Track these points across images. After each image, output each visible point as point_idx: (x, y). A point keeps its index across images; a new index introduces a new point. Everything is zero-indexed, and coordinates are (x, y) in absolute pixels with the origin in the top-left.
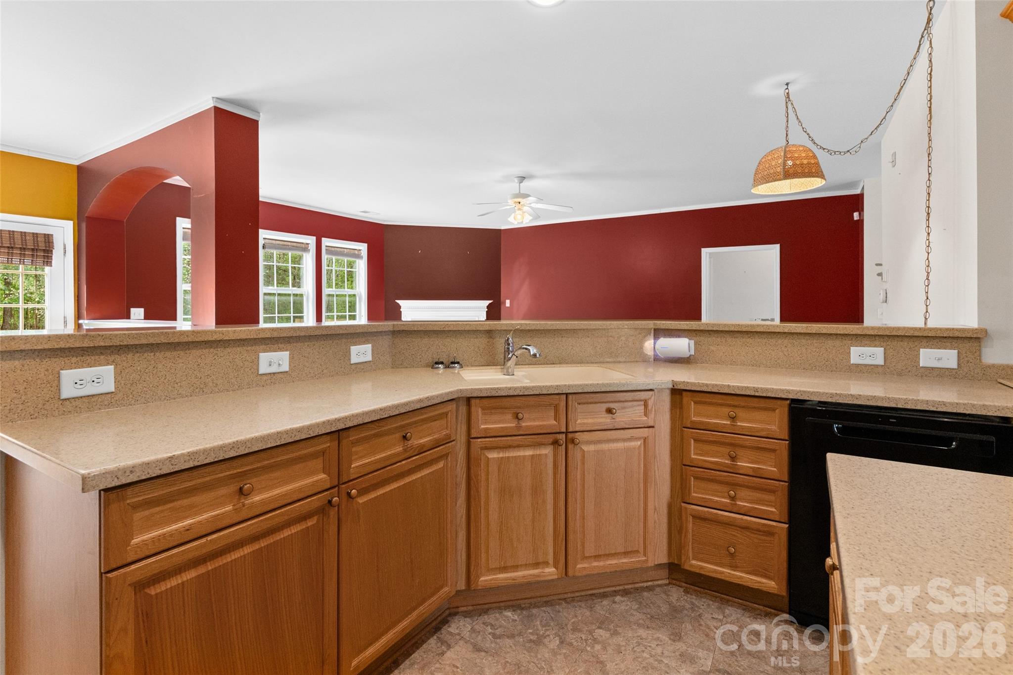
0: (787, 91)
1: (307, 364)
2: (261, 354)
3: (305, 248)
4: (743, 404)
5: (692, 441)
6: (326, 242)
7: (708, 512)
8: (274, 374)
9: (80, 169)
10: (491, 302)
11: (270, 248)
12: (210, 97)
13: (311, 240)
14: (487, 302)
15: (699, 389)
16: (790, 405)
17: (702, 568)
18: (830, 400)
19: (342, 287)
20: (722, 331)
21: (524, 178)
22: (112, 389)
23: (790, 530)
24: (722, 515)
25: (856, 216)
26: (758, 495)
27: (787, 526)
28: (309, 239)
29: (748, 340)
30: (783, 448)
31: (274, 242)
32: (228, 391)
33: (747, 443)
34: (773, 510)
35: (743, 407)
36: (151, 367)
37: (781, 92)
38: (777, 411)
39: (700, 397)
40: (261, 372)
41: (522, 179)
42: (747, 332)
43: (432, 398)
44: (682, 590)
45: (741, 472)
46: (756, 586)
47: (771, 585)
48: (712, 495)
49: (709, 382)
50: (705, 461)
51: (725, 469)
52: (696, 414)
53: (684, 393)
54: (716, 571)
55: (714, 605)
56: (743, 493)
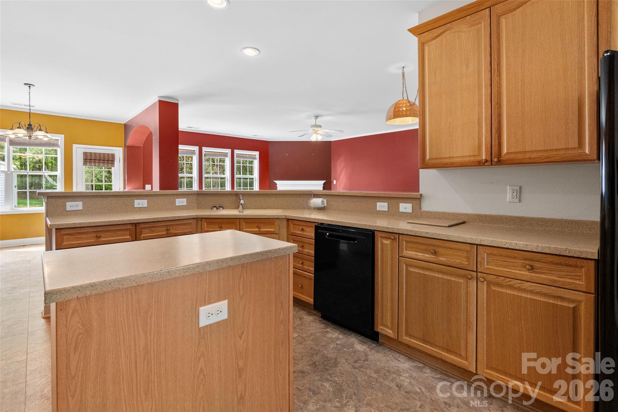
0: (403, 71)
1: (155, 205)
2: (135, 201)
3: (226, 155)
4: (305, 225)
5: (292, 241)
6: (236, 152)
8: (141, 208)
9: (125, 125)
10: (325, 181)
11: (208, 156)
12: (157, 96)
13: (229, 151)
14: (323, 182)
15: (292, 218)
19: (246, 174)
20: (335, 195)
21: (318, 116)
22: (82, 209)
24: (299, 272)
26: (308, 263)
27: (314, 275)
28: (227, 151)
29: (344, 199)
31: (211, 153)
32: (122, 212)
33: (306, 241)
34: (311, 269)
36: (94, 203)
37: (400, 71)
39: (294, 222)
40: (135, 207)
41: (317, 117)
42: (343, 196)
43: (181, 217)
45: (304, 253)
46: (307, 301)
47: (311, 300)
51: (300, 252)
52: (293, 229)
53: (289, 220)
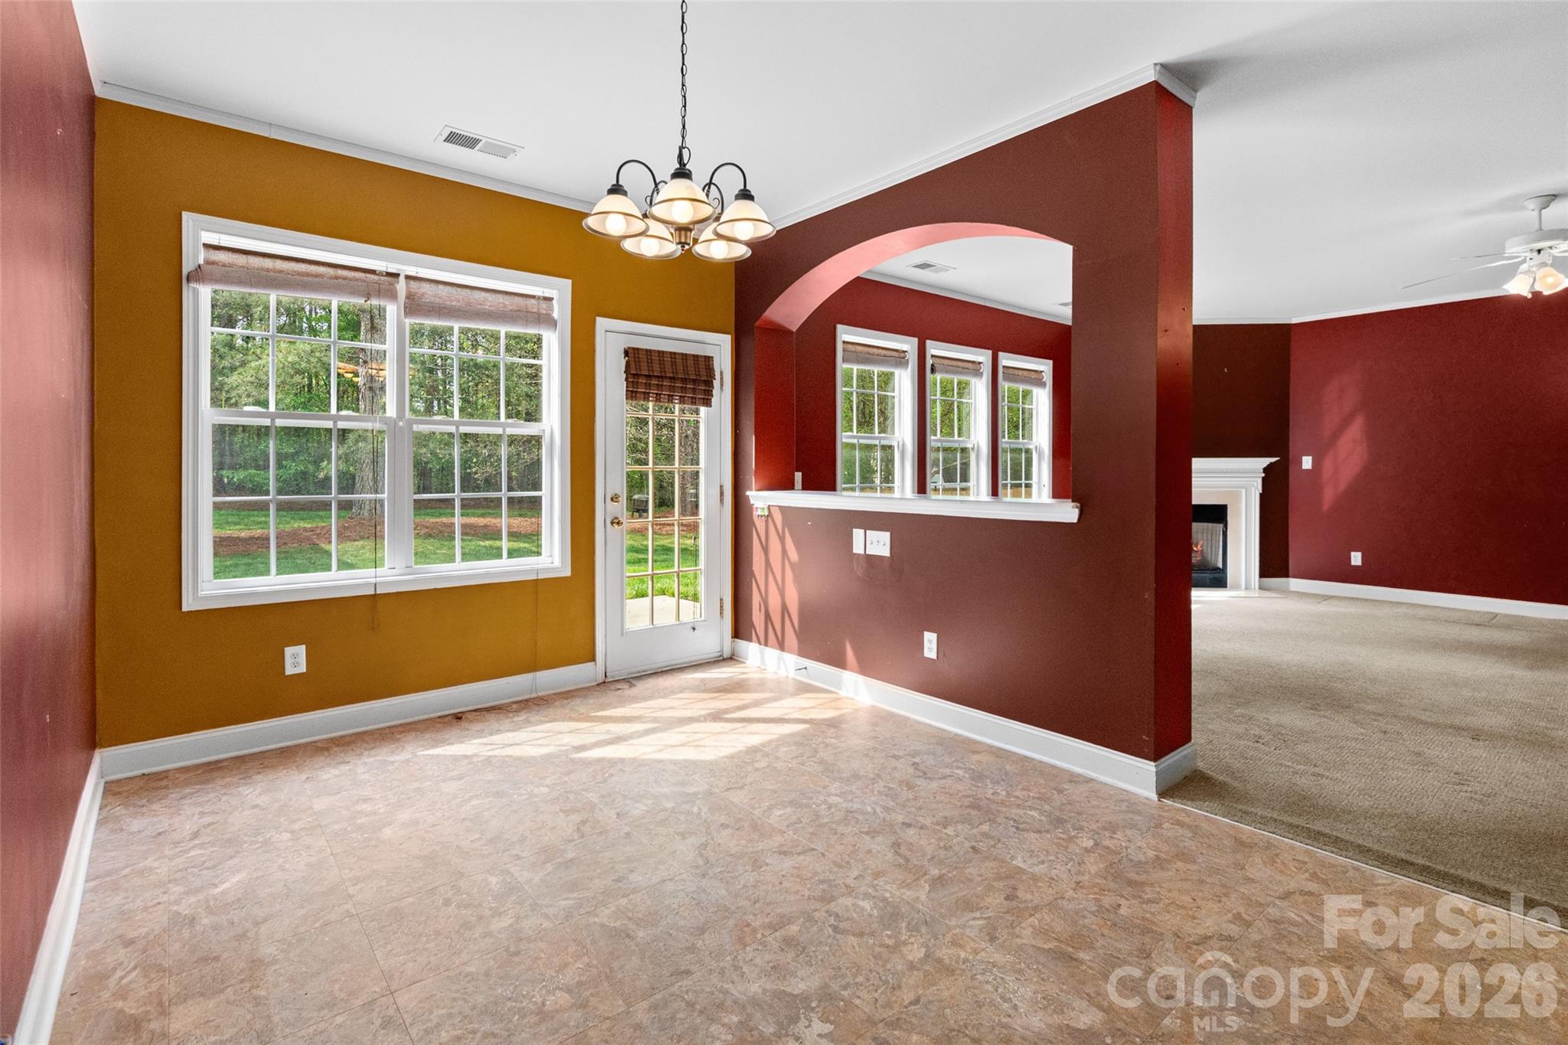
3: (976, 370)
6: (1003, 359)
10: (1273, 460)
13: (985, 357)
14: (1266, 461)
21: (1556, 196)
28: (982, 354)
31: (941, 361)
41: (1551, 199)
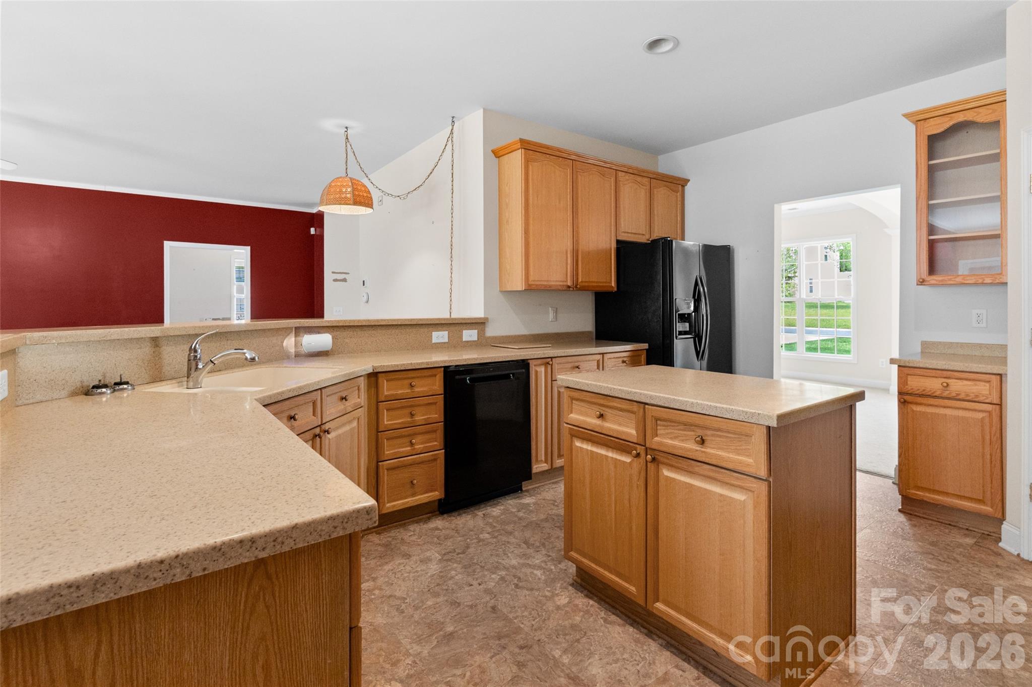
0: (346, 133)
4: (418, 375)
5: (385, 411)
7: (398, 461)
15: (392, 369)
16: (444, 370)
17: (394, 506)
18: (465, 363)
20: (354, 326)
23: (446, 453)
24: (405, 460)
25: (313, 231)
26: (428, 436)
27: (444, 451)
29: (373, 332)
30: (440, 400)
33: (421, 403)
34: (436, 443)
35: (418, 377)
37: (341, 131)
38: (437, 376)
39: (392, 376)
42: (372, 326)
44: (374, 534)
45: (417, 424)
46: (428, 500)
47: (436, 494)
48: (399, 448)
49: (398, 363)
50: (395, 424)
51: (407, 426)
52: (387, 389)
53: (380, 375)
54: (403, 504)
55: (402, 530)
56: (419, 438)
